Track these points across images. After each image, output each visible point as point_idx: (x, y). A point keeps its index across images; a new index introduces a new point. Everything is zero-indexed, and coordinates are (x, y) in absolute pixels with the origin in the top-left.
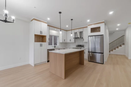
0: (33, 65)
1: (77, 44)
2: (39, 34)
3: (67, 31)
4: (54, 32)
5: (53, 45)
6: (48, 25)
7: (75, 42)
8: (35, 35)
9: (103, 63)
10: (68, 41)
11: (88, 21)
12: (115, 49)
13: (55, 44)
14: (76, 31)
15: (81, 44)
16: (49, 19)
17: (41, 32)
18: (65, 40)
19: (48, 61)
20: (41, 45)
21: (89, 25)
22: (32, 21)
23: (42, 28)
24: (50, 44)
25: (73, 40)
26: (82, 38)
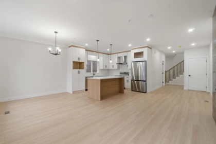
0: (72, 93)
1: (121, 71)
2: (77, 60)
3: (109, 54)
4: (93, 57)
5: (92, 72)
6: (86, 50)
7: (119, 68)
8: (74, 62)
9: (146, 92)
10: (111, 68)
11: (130, 45)
12: (175, 78)
13: (95, 71)
14: (119, 55)
15: (126, 71)
16: (87, 45)
17: (79, 59)
18: (106, 66)
19: (86, 90)
20: (79, 72)
21: (132, 49)
22: (70, 47)
23: (80, 54)
24: (88, 71)
25: (116, 67)
26: (127, 64)
